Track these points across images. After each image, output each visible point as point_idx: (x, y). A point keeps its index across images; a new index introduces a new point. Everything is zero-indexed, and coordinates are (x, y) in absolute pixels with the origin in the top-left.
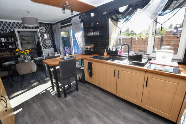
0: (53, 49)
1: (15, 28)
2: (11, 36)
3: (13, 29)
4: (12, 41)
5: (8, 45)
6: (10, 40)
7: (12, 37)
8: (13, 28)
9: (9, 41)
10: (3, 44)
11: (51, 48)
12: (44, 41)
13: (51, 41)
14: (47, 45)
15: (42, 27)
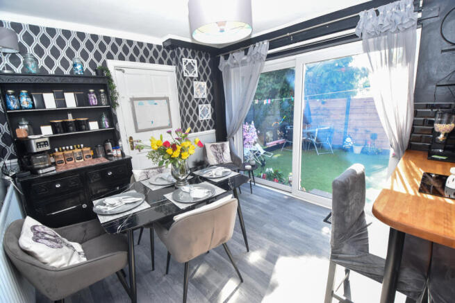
0: (214, 131)
1: (110, 57)
2: (96, 87)
3: (102, 61)
4: (99, 103)
5: (87, 121)
6: (93, 100)
7: (102, 91)
8: (104, 56)
9: (89, 105)
10: (70, 118)
11: (208, 129)
12: (194, 105)
13: (209, 105)
14: (200, 118)
15: (190, 58)
